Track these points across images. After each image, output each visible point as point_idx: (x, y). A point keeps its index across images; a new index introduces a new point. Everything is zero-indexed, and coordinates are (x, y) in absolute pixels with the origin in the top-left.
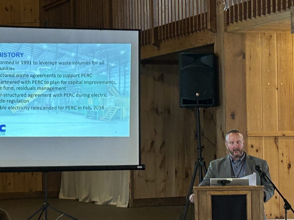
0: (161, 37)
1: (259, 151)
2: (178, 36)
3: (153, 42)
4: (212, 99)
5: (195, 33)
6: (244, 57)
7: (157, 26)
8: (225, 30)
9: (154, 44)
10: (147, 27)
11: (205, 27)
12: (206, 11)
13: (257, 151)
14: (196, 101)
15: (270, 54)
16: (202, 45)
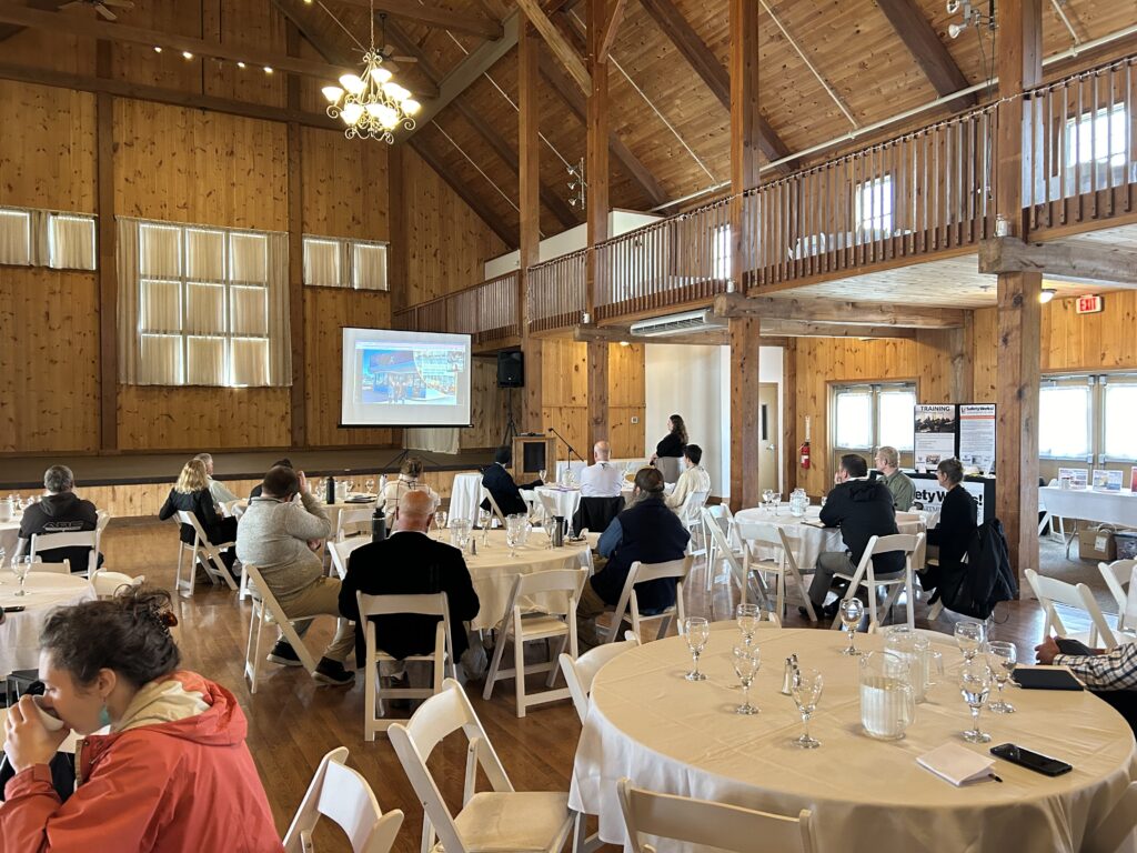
0: (484, 339)
1: (549, 416)
2: (496, 338)
4: (519, 382)
5: (508, 337)
6: (541, 355)
7: (482, 331)
8: (529, 337)
9: (480, 344)
10: (475, 330)
11: (515, 333)
12: (516, 323)
14: (509, 383)
15: (558, 353)
16: (512, 346)
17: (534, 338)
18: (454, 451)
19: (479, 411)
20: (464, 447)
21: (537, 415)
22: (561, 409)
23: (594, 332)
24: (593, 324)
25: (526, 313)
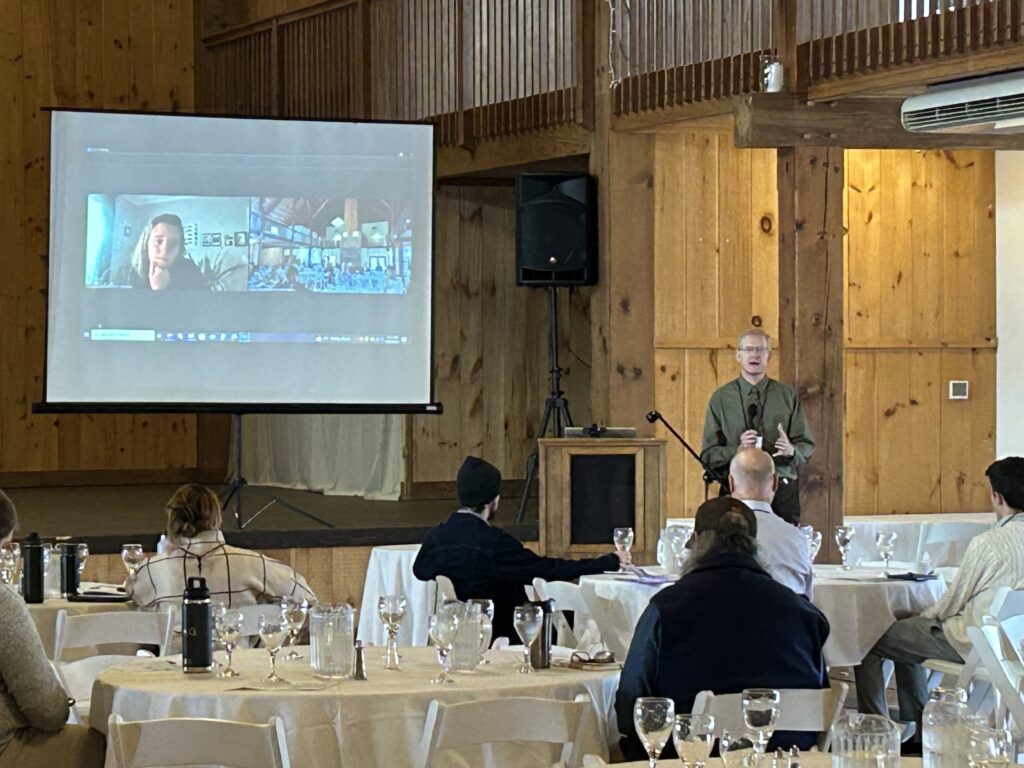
0: (478, 132)
1: (677, 377)
2: (515, 131)
3: (461, 142)
4: (582, 271)
5: (551, 129)
6: (651, 185)
7: (472, 107)
8: (613, 128)
9: (463, 147)
10: (449, 108)
11: (572, 117)
12: (575, 85)
13: (673, 378)
14: (551, 273)
15: (704, 179)
16: (564, 155)
17: (630, 132)
18: (390, 492)
19: (469, 360)
20: (419, 478)
21: (638, 372)
22: (713, 352)
23: (800, 118)
24: (796, 92)
25: (604, 56)
